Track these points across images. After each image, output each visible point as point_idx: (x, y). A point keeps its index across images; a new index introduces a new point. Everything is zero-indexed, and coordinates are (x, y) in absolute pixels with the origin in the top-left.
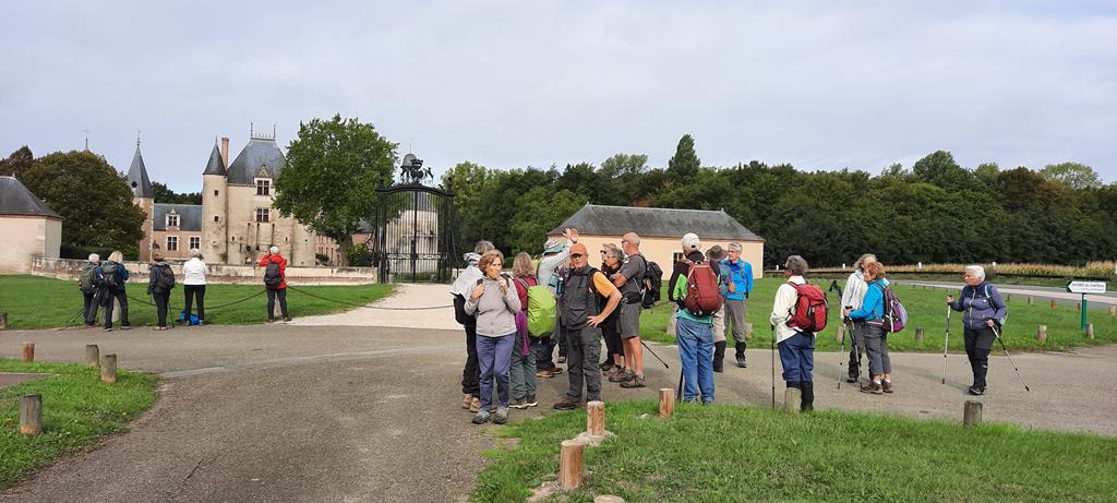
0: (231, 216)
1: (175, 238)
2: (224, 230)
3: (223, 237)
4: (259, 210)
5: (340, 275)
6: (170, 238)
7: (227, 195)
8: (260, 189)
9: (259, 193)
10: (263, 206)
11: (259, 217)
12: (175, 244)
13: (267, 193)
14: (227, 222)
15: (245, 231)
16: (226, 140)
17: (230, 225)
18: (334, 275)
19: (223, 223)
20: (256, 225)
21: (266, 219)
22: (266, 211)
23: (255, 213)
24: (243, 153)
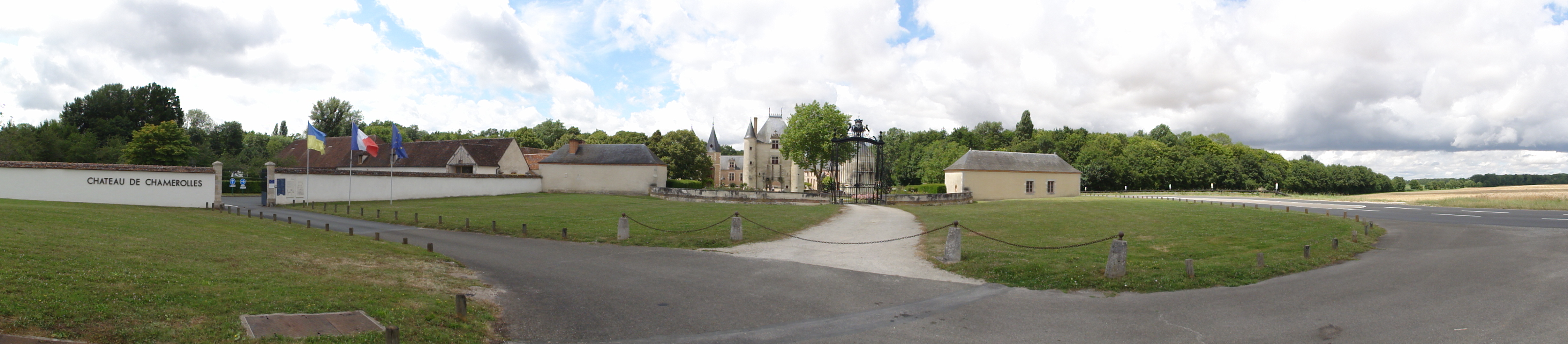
0: (758, 160)
1: (733, 174)
2: (755, 169)
3: (754, 173)
4: (773, 158)
5: (808, 198)
6: (730, 174)
7: (756, 149)
8: (773, 145)
9: (773, 147)
10: (775, 155)
11: (773, 161)
12: (733, 177)
13: (777, 147)
14: (756, 165)
15: (766, 169)
16: (756, 119)
17: (758, 166)
18: (805, 198)
19: (754, 165)
20: (771, 166)
21: (777, 163)
22: (777, 158)
23: (771, 159)
24: (765, 125)
